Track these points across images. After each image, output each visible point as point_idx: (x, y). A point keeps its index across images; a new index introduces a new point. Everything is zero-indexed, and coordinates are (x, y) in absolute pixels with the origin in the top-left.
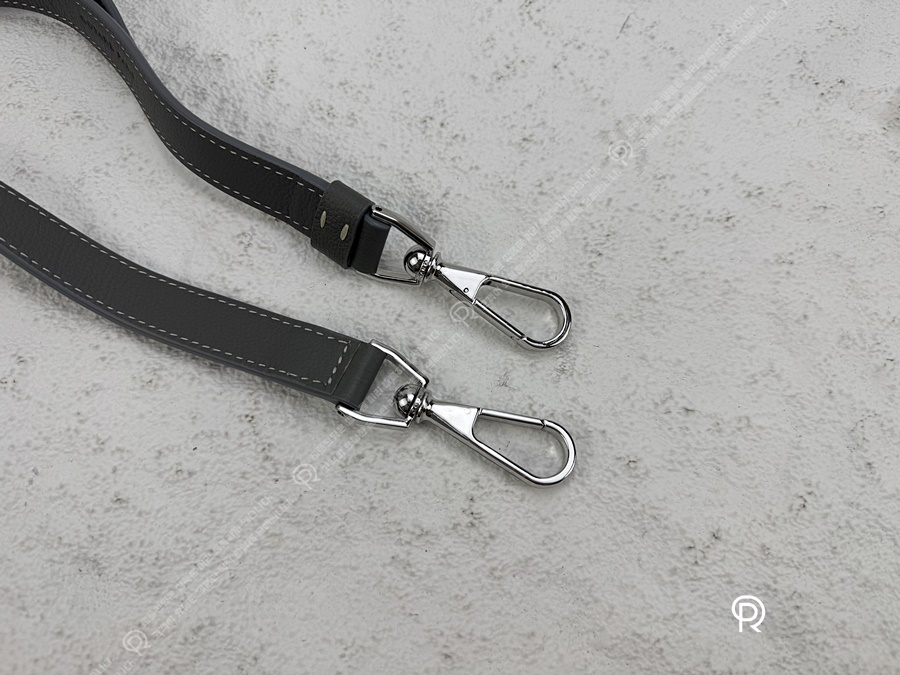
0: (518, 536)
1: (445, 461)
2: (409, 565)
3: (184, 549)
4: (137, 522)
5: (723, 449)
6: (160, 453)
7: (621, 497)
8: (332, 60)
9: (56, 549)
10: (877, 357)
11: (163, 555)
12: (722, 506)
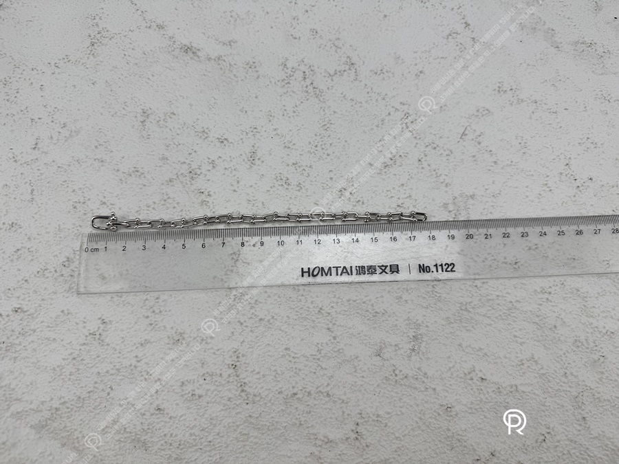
0: (381, 446)
1: (343, 401)
2: (320, 458)
3: (195, 440)
4: (169, 422)
5: (501, 403)
6: (183, 383)
7: (441, 427)
8: (289, 148)
9: (122, 434)
10: (595, 354)
11: (183, 442)
12: (498, 436)
